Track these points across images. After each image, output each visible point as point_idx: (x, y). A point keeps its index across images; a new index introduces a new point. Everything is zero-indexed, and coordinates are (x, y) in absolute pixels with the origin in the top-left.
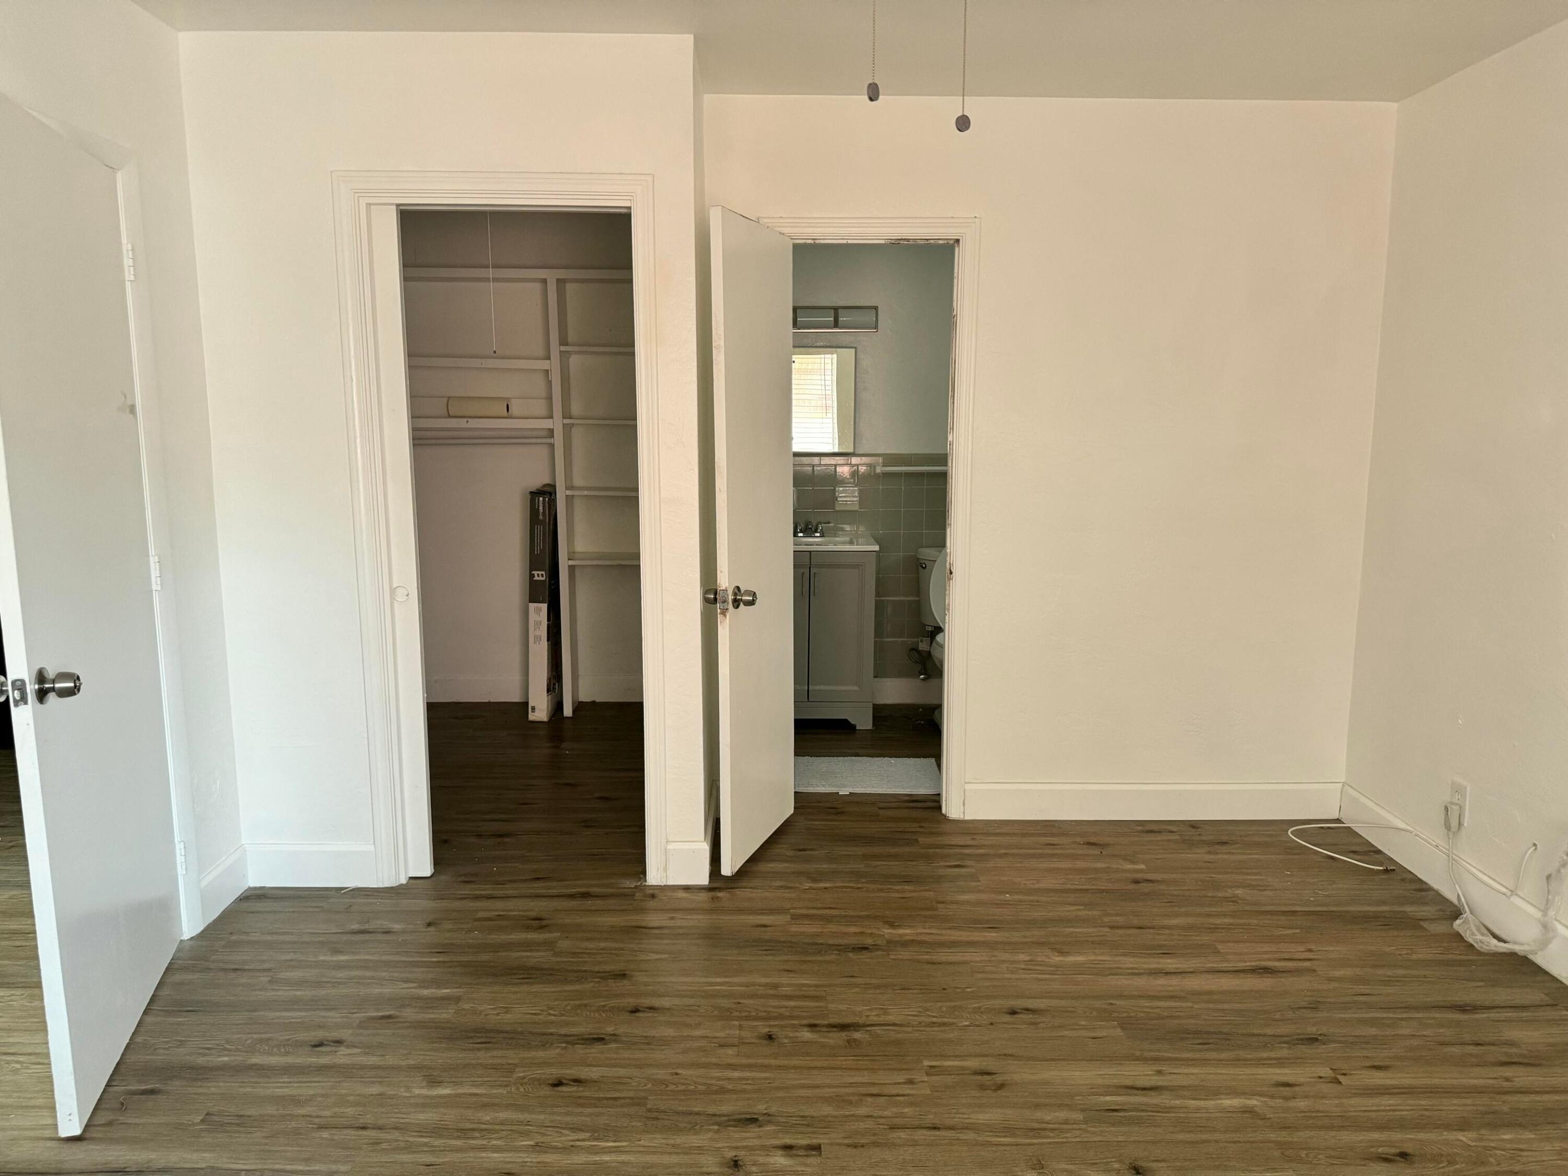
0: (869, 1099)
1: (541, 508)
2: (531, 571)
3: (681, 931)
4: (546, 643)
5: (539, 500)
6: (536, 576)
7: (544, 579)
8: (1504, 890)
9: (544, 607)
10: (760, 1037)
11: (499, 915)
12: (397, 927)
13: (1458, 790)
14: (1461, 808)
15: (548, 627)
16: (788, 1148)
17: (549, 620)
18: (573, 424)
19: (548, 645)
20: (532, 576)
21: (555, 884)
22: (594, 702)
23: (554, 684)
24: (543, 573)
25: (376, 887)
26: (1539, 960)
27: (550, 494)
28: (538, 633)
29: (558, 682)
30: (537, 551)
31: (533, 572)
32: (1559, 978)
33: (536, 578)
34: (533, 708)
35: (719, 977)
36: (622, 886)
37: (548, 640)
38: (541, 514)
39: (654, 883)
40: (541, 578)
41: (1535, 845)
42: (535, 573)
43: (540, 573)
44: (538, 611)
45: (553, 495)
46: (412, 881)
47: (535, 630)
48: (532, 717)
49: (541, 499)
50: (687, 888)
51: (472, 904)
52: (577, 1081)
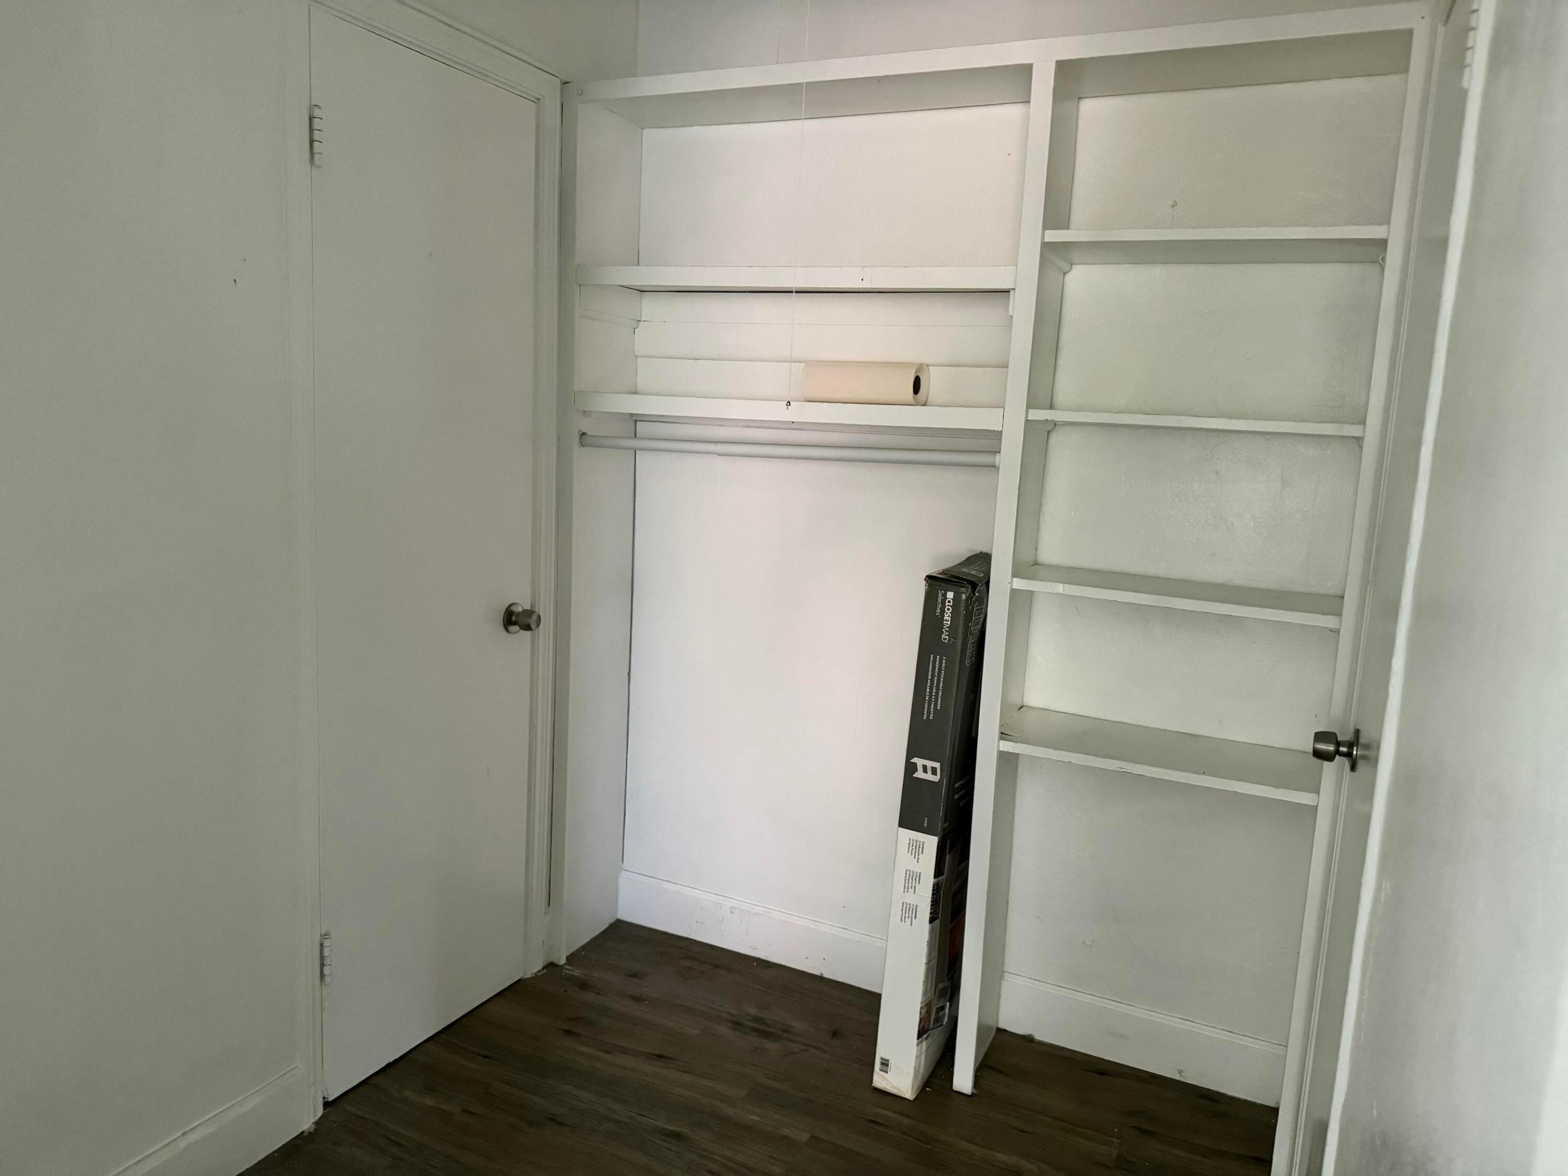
1: (947, 617)
2: (909, 757)
4: (927, 926)
5: (945, 596)
6: (920, 768)
7: (936, 779)
9: (931, 843)
15: (936, 889)
17: (938, 872)
18: (1055, 424)
19: (932, 931)
20: (910, 768)
22: (1029, 1039)
23: (943, 1008)
24: (937, 765)
27: (974, 585)
28: (910, 898)
29: (951, 1001)
30: (928, 714)
31: (915, 760)
33: (920, 774)
34: (885, 1063)
37: (932, 920)
38: (945, 629)
40: (929, 777)
42: (919, 762)
43: (930, 764)
44: (917, 849)
45: (981, 587)
47: (906, 889)
48: (880, 1080)
49: (950, 595)
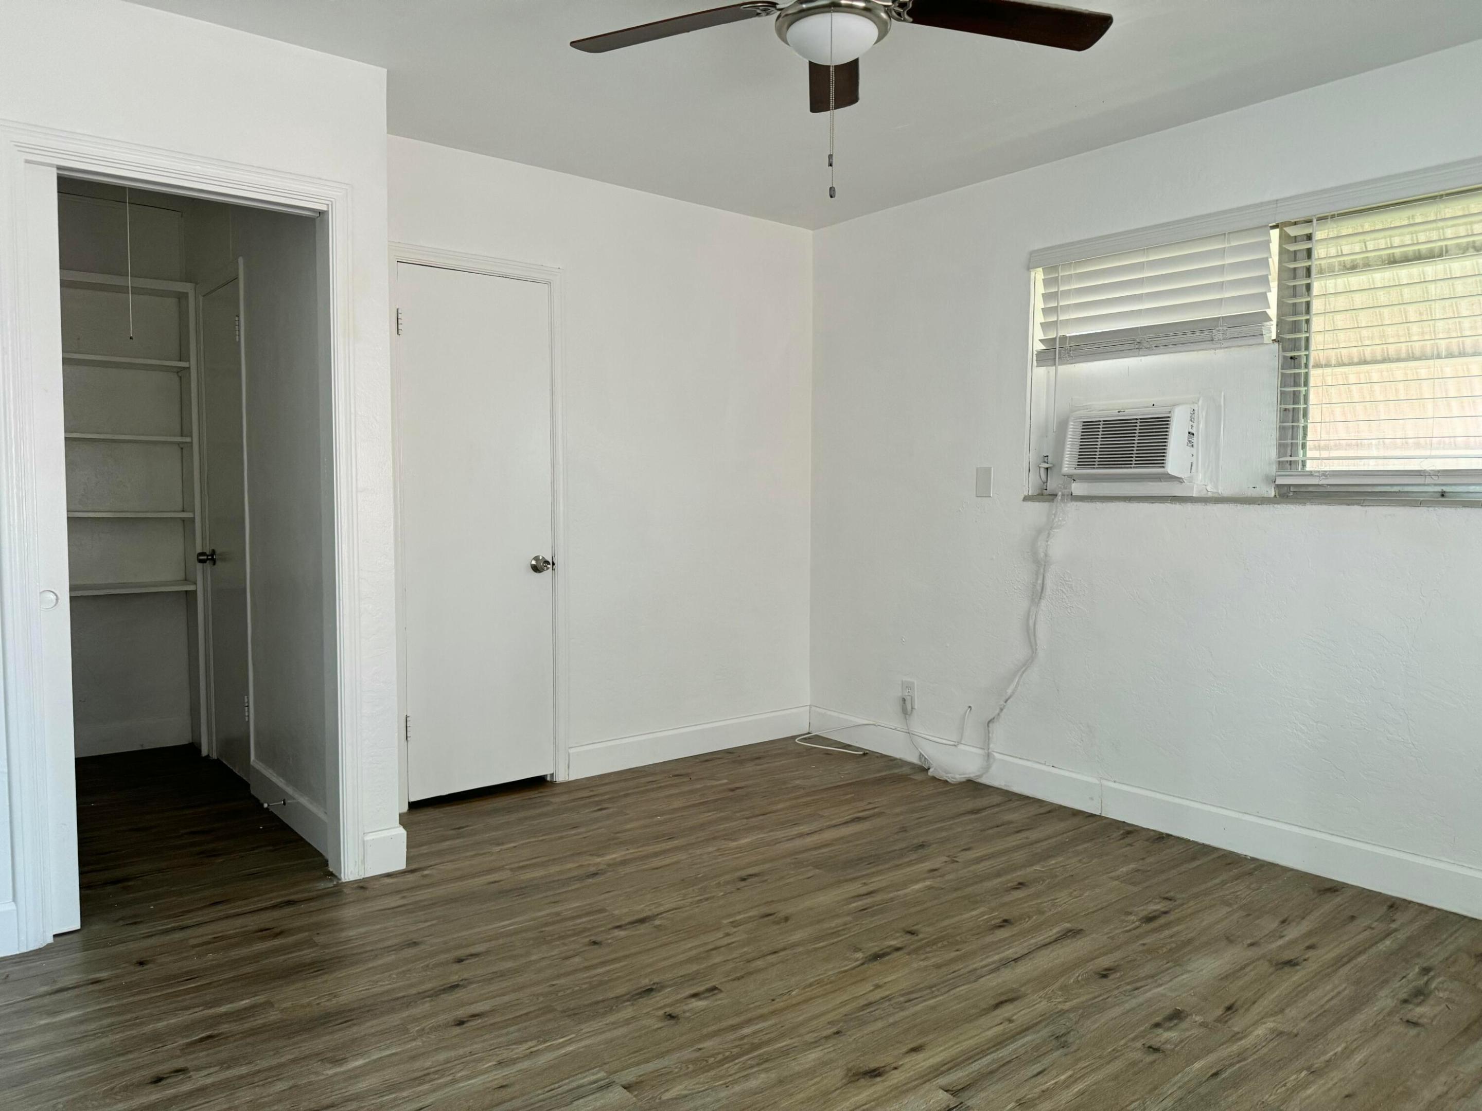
0: (714, 952)
3: (426, 903)
8: (952, 743)
10: (586, 945)
11: (214, 938)
12: (103, 975)
13: (909, 686)
14: (912, 699)
16: (695, 995)
21: (240, 903)
25: (18, 953)
26: (984, 780)
32: (1000, 787)
35: (503, 921)
36: (320, 888)
39: (352, 879)
41: (970, 707)
46: (58, 939)
50: (389, 875)
51: (168, 938)
52: (474, 1016)
